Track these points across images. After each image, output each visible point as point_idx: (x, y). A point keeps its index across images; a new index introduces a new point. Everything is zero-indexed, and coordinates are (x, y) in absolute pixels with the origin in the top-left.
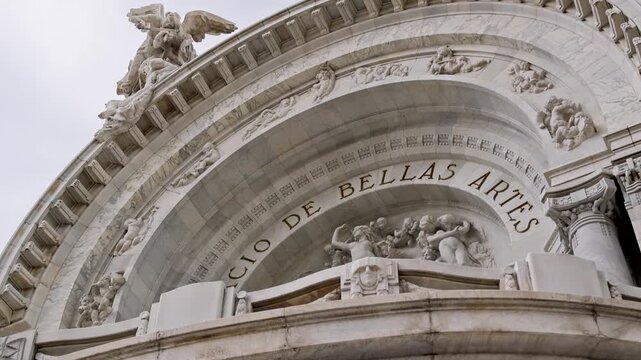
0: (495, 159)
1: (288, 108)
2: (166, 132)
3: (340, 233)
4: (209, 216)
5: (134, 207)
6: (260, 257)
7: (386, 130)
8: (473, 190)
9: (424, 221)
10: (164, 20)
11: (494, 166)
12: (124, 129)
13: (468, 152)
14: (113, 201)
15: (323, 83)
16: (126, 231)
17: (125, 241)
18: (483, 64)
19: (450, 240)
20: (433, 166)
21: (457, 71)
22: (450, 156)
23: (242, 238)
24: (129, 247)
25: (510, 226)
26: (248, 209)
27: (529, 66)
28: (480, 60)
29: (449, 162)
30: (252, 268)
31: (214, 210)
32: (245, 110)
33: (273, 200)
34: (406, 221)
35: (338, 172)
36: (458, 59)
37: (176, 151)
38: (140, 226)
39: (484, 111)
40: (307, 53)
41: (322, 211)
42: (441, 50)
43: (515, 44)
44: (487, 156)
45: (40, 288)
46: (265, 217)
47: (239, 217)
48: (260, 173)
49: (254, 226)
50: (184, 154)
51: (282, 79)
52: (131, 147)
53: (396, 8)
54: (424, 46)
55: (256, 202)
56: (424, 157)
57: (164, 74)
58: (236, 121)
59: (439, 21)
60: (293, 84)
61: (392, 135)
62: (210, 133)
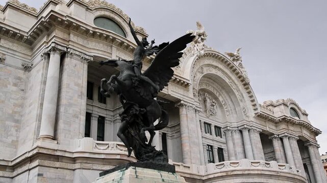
0: (226, 100)
7: (215, 82)
13: (223, 95)
20: (217, 92)
29: (219, 94)
39: (230, 94)
41: (204, 88)
43: (239, 90)
59: (232, 75)
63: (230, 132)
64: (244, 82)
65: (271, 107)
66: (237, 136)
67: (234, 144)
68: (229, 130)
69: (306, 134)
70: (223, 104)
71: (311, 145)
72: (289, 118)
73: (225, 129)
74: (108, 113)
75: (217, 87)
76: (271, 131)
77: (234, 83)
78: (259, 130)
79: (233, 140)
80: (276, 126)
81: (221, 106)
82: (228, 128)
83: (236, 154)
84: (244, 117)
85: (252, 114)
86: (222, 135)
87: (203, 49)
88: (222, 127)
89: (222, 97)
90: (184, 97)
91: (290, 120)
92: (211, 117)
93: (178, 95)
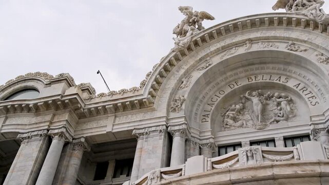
0: (303, 80)
1: (235, 51)
2: (194, 51)
3: (248, 93)
4: (207, 81)
5: (184, 74)
6: (222, 96)
7: (265, 63)
8: (295, 88)
9: (276, 94)
10: (194, 14)
11: (302, 81)
12: (183, 49)
13: (294, 75)
14: (178, 71)
15: (248, 45)
16: (183, 82)
17: (183, 85)
18: (306, 50)
19: (285, 102)
20: (280, 77)
21: (296, 51)
22: (286, 75)
23: (215, 89)
24: (184, 88)
25: (309, 103)
26: (218, 80)
27: (322, 55)
28: (305, 49)
29: (286, 77)
30: (219, 99)
31: (208, 79)
32: (221, 49)
33: (226, 78)
34: (269, 93)
35: (248, 73)
36: (296, 47)
37: (198, 58)
38: (188, 81)
39: (303, 65)
40: (242, 34)
41: (242, 85)
42: (290, 42)
43: (318, 46)
44: (301, 78)
45: (157, 97)
46: (223, 83)
47: (215, 82)
48: (223, 70)
49: (219, 86)
50: (201, 60)
51: (234, 41)
52: (183, 54)
53: (275, 25)
54: (284, 40)
55: (221, 78)
56: (277, 74)
57: (195, 32)
58: (218, 52)
59: (290, 32)
60: (237, 43)
61: (268, 65)
62: (209, 54)
70: (298, 89)
89: (296, 79)
90: (142, 123)
93: (128, 125)
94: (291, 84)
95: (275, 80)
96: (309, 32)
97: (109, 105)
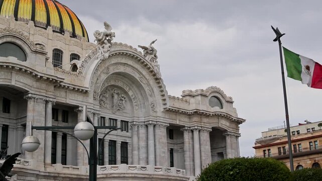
20: (127, 87)
22: (130, 87)
36: (142, 80)
41: (112, 84)
56: (126, 84)
63: (136, 127)
64: (155, 77)
65: (188, 98)
66: (142, 131)
67: (138, 138)
68: (135, 125)
69: (224, 124)
70: (132, 98)
71: (228, 135)
72: (202, 111)
73: (132, 123)
74: (11, 121)
75: (127, 82)
76: (182, 124)
77: (145, 78)
78: (166, 124)
79: (138, 134)
80: (190, 118)
81: (130, 100)
82: (135, 123)
83: (139, 149)
84: (151, 113)
85: (160, 109)
86: (129, 129)
87: (108, 51)
88: (130, 121)
89: (133, 91)
90: (82, 103)
91: (202, 113)
92: (117, 113)
93: (76, 102)
94: (130, 93)
95: (127, 89)
96: (150, 75)
97: (71, 87)
